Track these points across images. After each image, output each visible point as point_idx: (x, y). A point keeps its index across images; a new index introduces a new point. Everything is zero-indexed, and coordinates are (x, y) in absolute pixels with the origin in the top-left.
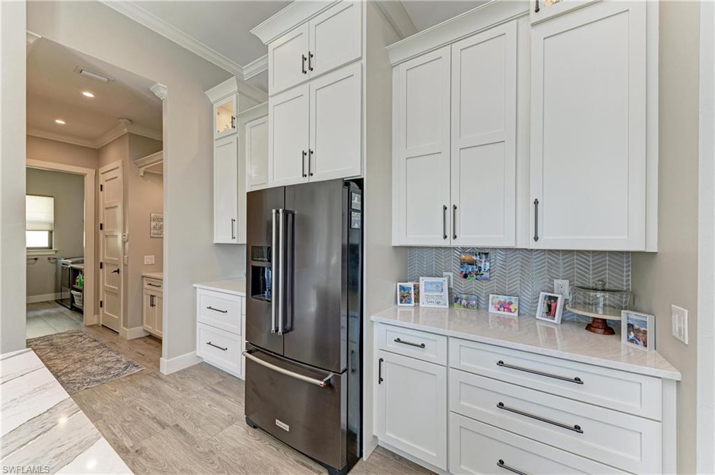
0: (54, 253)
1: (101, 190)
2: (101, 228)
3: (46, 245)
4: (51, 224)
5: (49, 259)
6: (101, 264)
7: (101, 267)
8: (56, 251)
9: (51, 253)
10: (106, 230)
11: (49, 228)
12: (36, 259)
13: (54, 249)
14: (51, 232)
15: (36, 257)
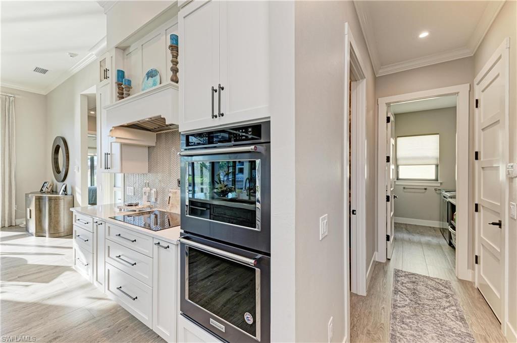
0: (439, 185)
1: (477, 107)
2: (477, 158)
3: (434, 178)
4: (437, 159)
5: (436, 190)
6: (477, 205)
7: (477, 210)
8: (441, 183)
9: (437, 184)
10: (482, 159)
11: (435, 162)
12: (425, 189)
13: (439, 181)
14: (437, 166)
15: (426, 187)
